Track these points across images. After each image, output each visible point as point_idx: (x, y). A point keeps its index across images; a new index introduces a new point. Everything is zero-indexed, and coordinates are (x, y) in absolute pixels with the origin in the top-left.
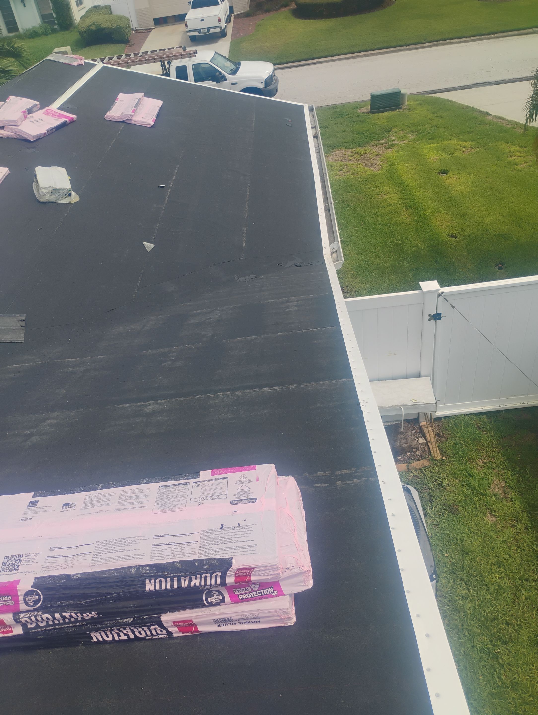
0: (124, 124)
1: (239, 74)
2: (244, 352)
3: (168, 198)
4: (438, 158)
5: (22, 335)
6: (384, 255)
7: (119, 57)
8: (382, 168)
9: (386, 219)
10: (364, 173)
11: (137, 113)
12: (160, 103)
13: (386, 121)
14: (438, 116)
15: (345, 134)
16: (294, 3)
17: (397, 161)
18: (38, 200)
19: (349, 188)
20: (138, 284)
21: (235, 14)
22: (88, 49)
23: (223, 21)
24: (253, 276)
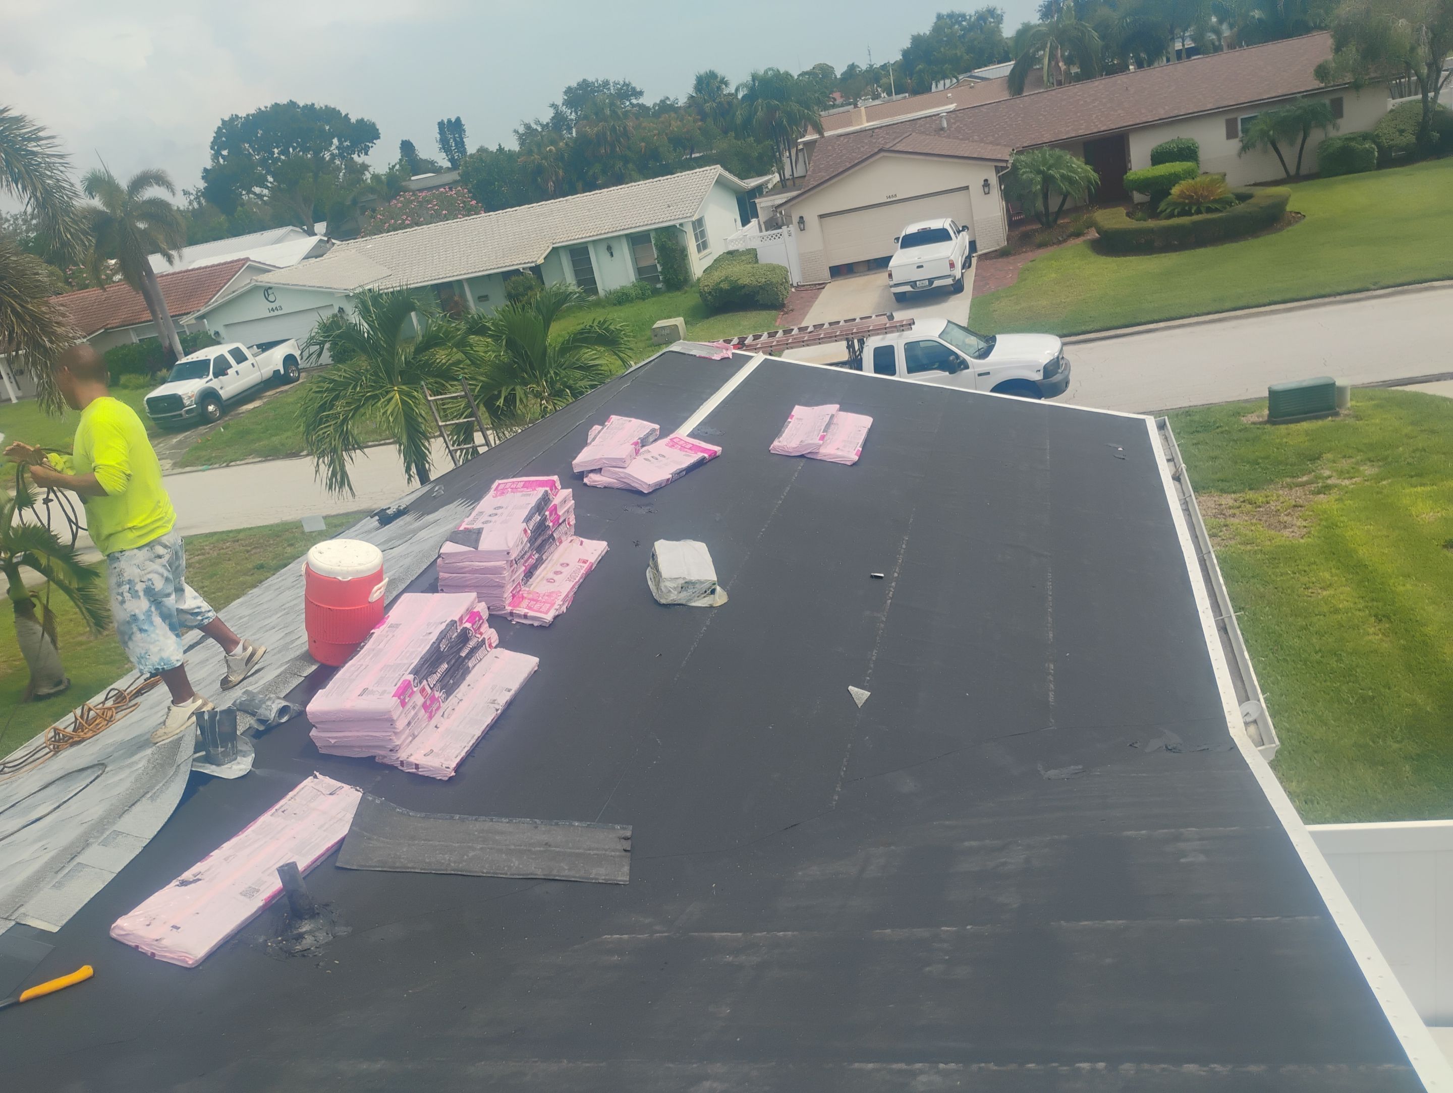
0: (804, 460)
1: (993, 357)
2: (1108, 961)
3: (891, 598)
4: (1439, 515)
5: (626, 869)
6: (1335, 721)
7: (772, 335)
8: (1309, 533)
9: (1330, 640)
10: (1268, 543)
11: (828, 441)
12: (866, 421)
13: (1306, 439)
14: (1425, 430)
15: (1217, 464)
16: (1093, 229)
17: (1342, 519)
18: (656, 601)
19: (1236, 571)
20: (842, 773)
21: (980, 253)
22: (712, 320)
23: (959, 265)
24: (1077, 767)
